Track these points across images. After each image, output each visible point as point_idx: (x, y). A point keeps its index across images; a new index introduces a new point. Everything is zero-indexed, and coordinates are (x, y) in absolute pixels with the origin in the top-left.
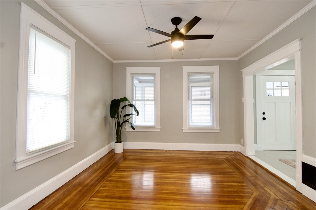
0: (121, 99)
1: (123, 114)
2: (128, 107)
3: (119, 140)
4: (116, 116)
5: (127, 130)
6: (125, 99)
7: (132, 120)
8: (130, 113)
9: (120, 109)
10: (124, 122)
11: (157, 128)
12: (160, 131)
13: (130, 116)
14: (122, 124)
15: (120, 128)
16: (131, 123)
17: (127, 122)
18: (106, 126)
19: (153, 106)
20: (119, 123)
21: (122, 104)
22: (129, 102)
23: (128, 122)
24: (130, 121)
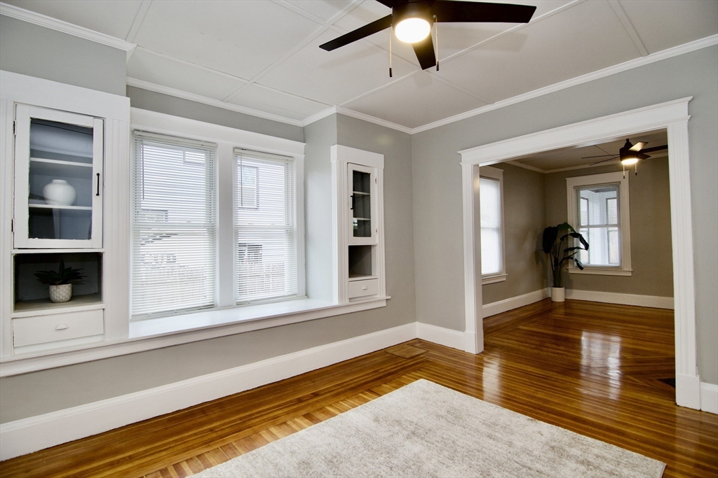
0: (559, 225)
1: (563, 248)
2: (570, 237)
3: (557, 284)
4: (552, 250)
5: (570, 272)
6: (566, 226)
7: (579, 256)
8: (575, 246)
9: (558, 240)
10: (564, 259)
11: (625, 269)
12: (630, 274)
13: (575, 251)
14: (561, 262)
15: (559, 267)
16: (576, 261)
17: (570, 260)
18: (537, 263)
19: (617, 233)
20: (556, 260)
21: (561, 234)
22: (573, 230)
23: (572, 258)
24: (575, 257)
